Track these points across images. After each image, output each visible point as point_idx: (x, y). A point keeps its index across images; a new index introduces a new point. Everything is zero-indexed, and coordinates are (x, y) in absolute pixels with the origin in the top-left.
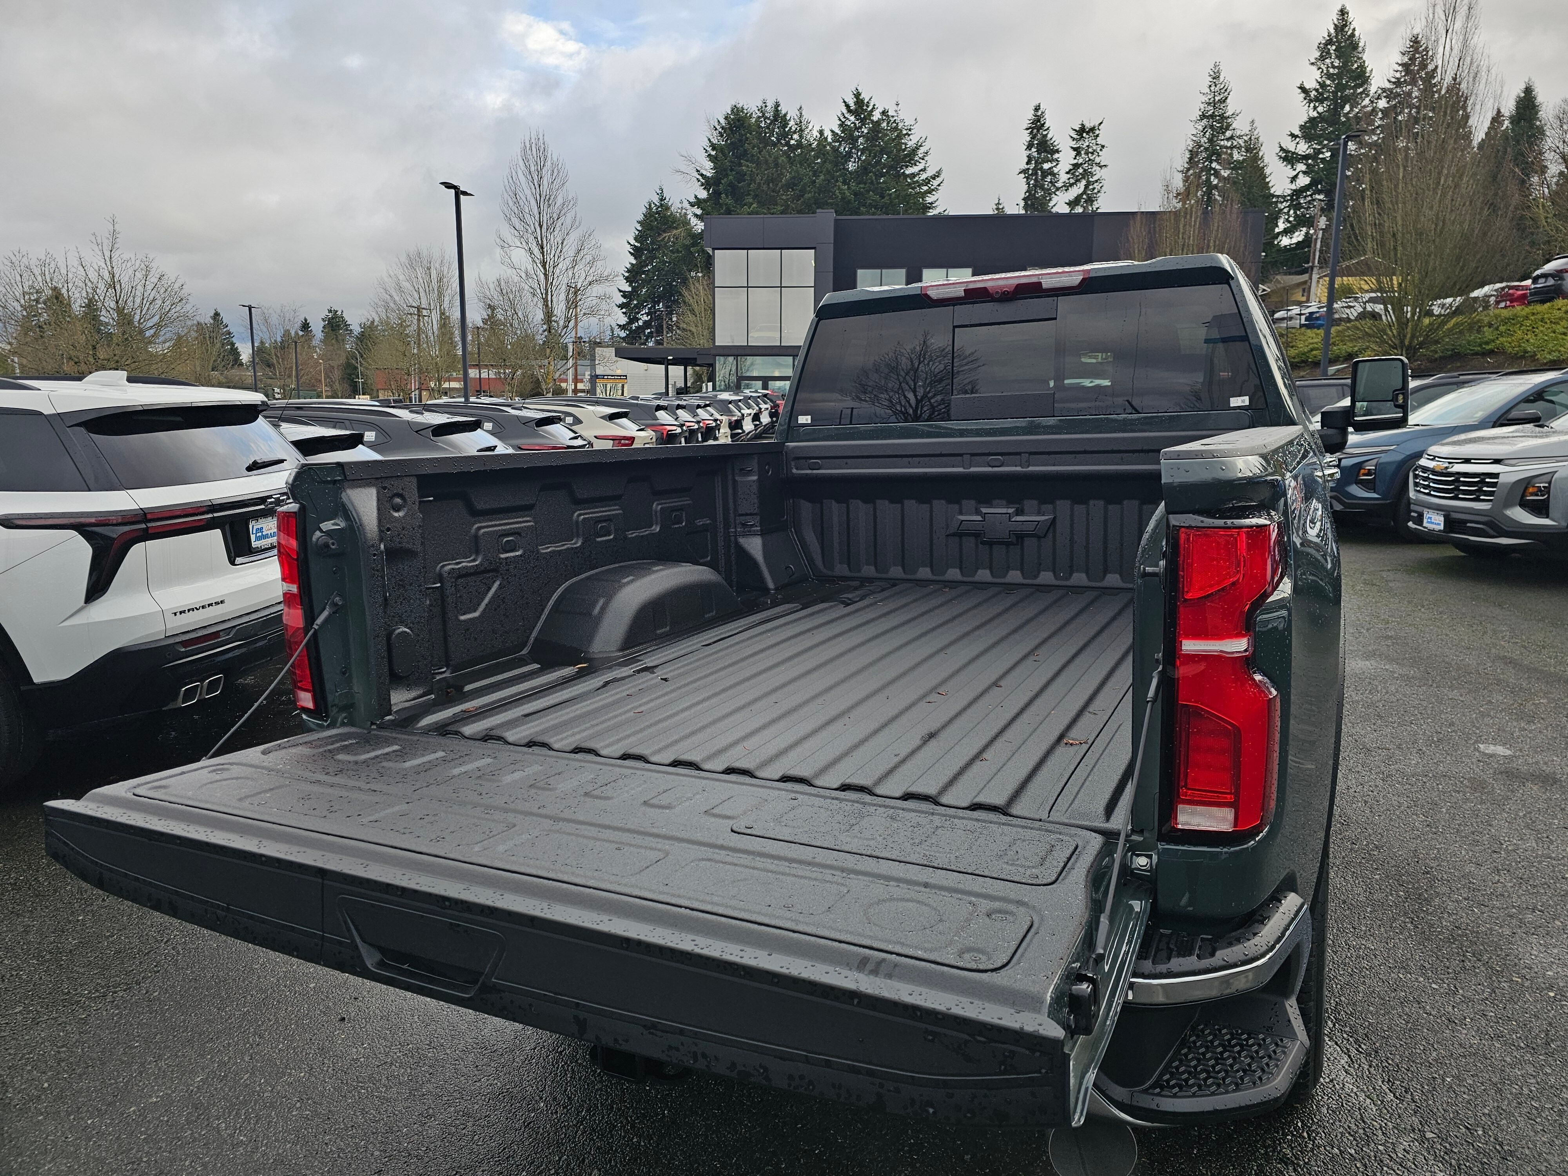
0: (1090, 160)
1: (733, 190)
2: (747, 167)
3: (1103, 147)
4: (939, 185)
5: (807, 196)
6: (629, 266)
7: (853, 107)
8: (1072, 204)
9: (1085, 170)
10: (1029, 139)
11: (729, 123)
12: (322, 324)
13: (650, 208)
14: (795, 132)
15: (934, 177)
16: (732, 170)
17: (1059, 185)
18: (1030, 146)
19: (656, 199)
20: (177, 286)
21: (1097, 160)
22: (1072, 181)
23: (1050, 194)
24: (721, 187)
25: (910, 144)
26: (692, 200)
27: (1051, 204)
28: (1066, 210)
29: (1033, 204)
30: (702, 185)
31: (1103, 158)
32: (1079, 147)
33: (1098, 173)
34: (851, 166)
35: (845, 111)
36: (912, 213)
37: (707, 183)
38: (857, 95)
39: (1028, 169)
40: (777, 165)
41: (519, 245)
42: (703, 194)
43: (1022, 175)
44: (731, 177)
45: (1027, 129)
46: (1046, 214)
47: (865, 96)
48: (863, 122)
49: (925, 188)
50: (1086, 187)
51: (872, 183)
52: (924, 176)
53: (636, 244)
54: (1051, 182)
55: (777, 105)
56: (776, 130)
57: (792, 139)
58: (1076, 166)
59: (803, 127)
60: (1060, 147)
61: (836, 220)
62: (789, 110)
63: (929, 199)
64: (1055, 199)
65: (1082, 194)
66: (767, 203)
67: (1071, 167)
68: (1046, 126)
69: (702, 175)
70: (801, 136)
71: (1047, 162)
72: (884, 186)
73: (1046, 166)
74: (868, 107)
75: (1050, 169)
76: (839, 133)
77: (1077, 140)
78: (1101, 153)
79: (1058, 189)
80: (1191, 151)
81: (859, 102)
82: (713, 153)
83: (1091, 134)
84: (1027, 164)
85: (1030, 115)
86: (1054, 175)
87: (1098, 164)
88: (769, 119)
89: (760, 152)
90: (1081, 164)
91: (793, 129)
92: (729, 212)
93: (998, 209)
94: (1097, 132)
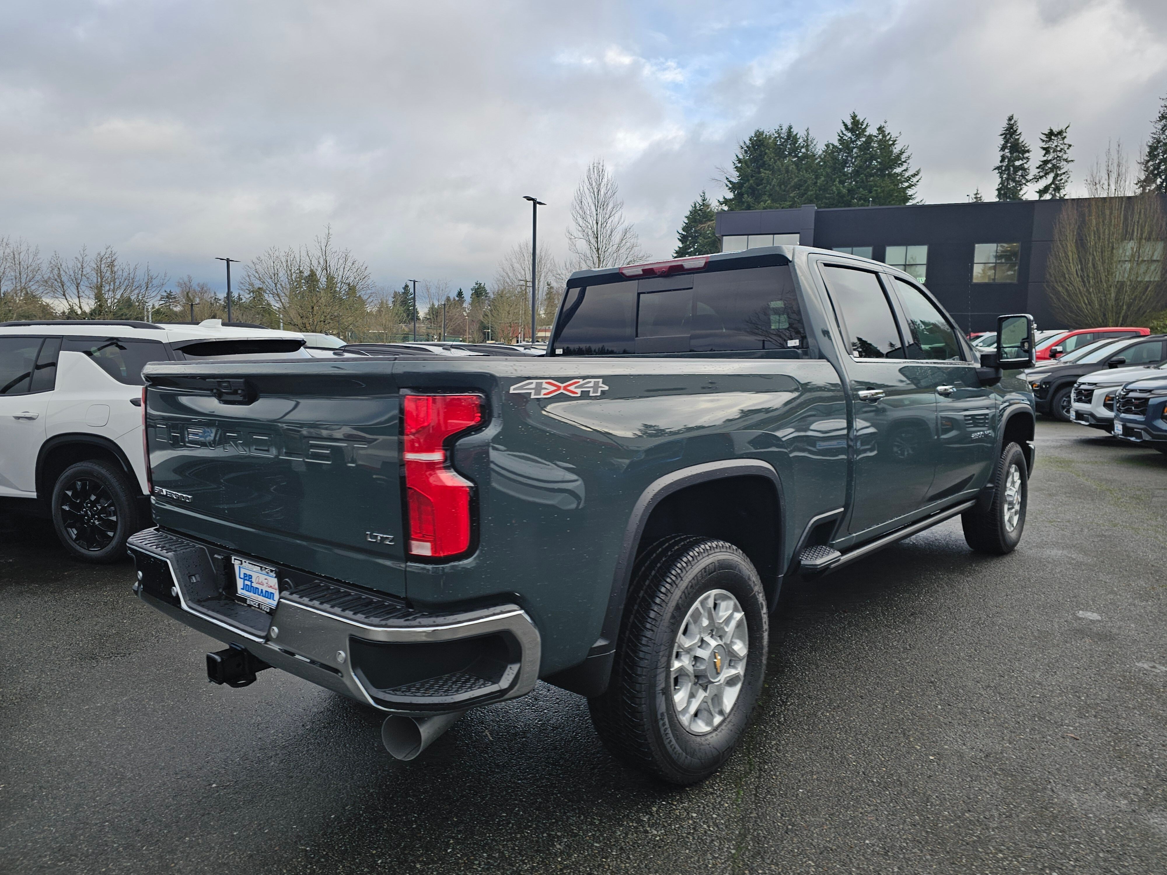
0: (1058, 157)
1: (753, 191)
2: (765, 173)
3: (1070, 146)
4: (918, 181)
5: (810, 193)
6: (677, 249)
7: (850, 126)
8: (1041, 192)
9: (1053, 165)
10: (1003, 142)
11: (752, 144)
12: (471, 292)
13: (695, 207)
14: (803, 147)
15: (914, 175)
16: (752, 176)
17: (1029, 177)
18: (1003, 149)
19: (699, 200)
20: (364, 267)
21: (1065, 157)
22: (1041, 174)
23: (1021, 185)
24: (743, 189)
25: (895, 151)
26: (722, 200)
27: (1021, 193)
28: (1036, 197)
29: (1005, 194)
30: (730, 188)
31: (1070, 154)
32: (1048, 147)
33: (1065, 167)
34: (849, 170)
35: (843, 129)
36: (894, 204)
37: (734, 187)
38: (854, 117)
39: (1002, 166)
40: (787, 171)
41: (582, 237)
42: (730, 196)
43: (997, 171)
44: (751, 182)
45: (1001, 135)
46: (1017, 201)
47: (860, 118)
48: (858, 137)
49: (906, 184)
50: (1055, 178)
51: (863, 182)
52: (907, 174)
53: (683, 233)
54: (1022, 176)
55: (790, 128)
56: (789, 146)
57: (800, 152)
58: (1046, 162)
59: (809, 143)
60: (1030, 148)
61: (817, 213)
62: (799, 131)
63: (910, 192)
64: (1025, 189)
65: (1051, 184)
66: (778, 199)
67: (1041, 163)
68: (1018, 132)
69: (730, 182)
70: (807, 150)
71: (1018, 160)
72: (872, 183)
73: (1017, 163)
74: (862, 125)
75: (1021, 165)
76: (838, 145)
77: (1047, 142)
78: (1067, 151)
79: (1028, 181)
80: (1150, 146)
81: (856, 123)
82: (739, 165)
83: (1059, 137)
84: (1001, 162)
85: (1004, 124)
86: (1024, 170)
87: (1066, 160)
88: (783, 138)
89: (775, 163)
90: (1051, 160)
91: (802, 145)
92: (749, 208)
93: (976, 198)
94: (1065, 134)
